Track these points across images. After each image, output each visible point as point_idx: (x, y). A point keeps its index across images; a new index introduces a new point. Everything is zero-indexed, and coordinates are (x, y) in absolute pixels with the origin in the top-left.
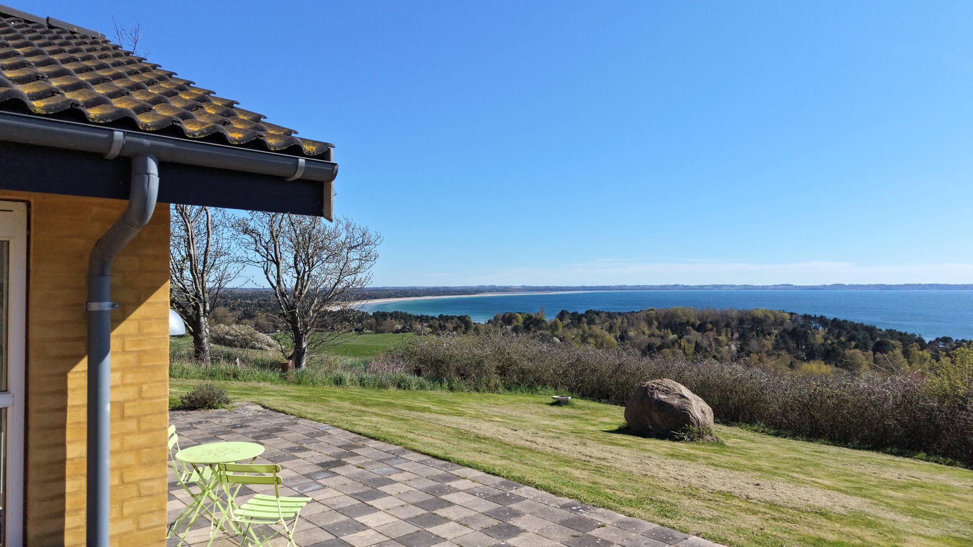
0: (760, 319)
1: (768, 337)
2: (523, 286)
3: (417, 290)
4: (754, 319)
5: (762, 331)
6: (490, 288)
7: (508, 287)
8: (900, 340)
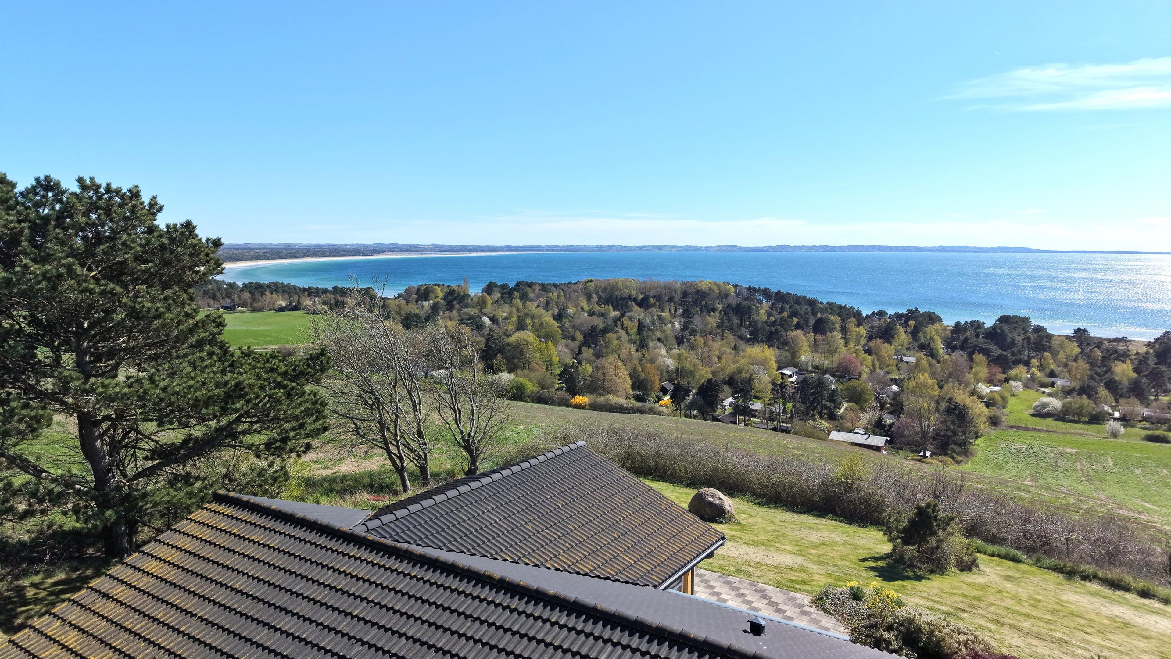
0: (704, 292)
1: (712, 314)
2: (433, 245)
3: (293, 249)
4: (698, 292)
5: (706, 306)
6: (390, 246)
7: (415, 246)
8: (839, 315)
